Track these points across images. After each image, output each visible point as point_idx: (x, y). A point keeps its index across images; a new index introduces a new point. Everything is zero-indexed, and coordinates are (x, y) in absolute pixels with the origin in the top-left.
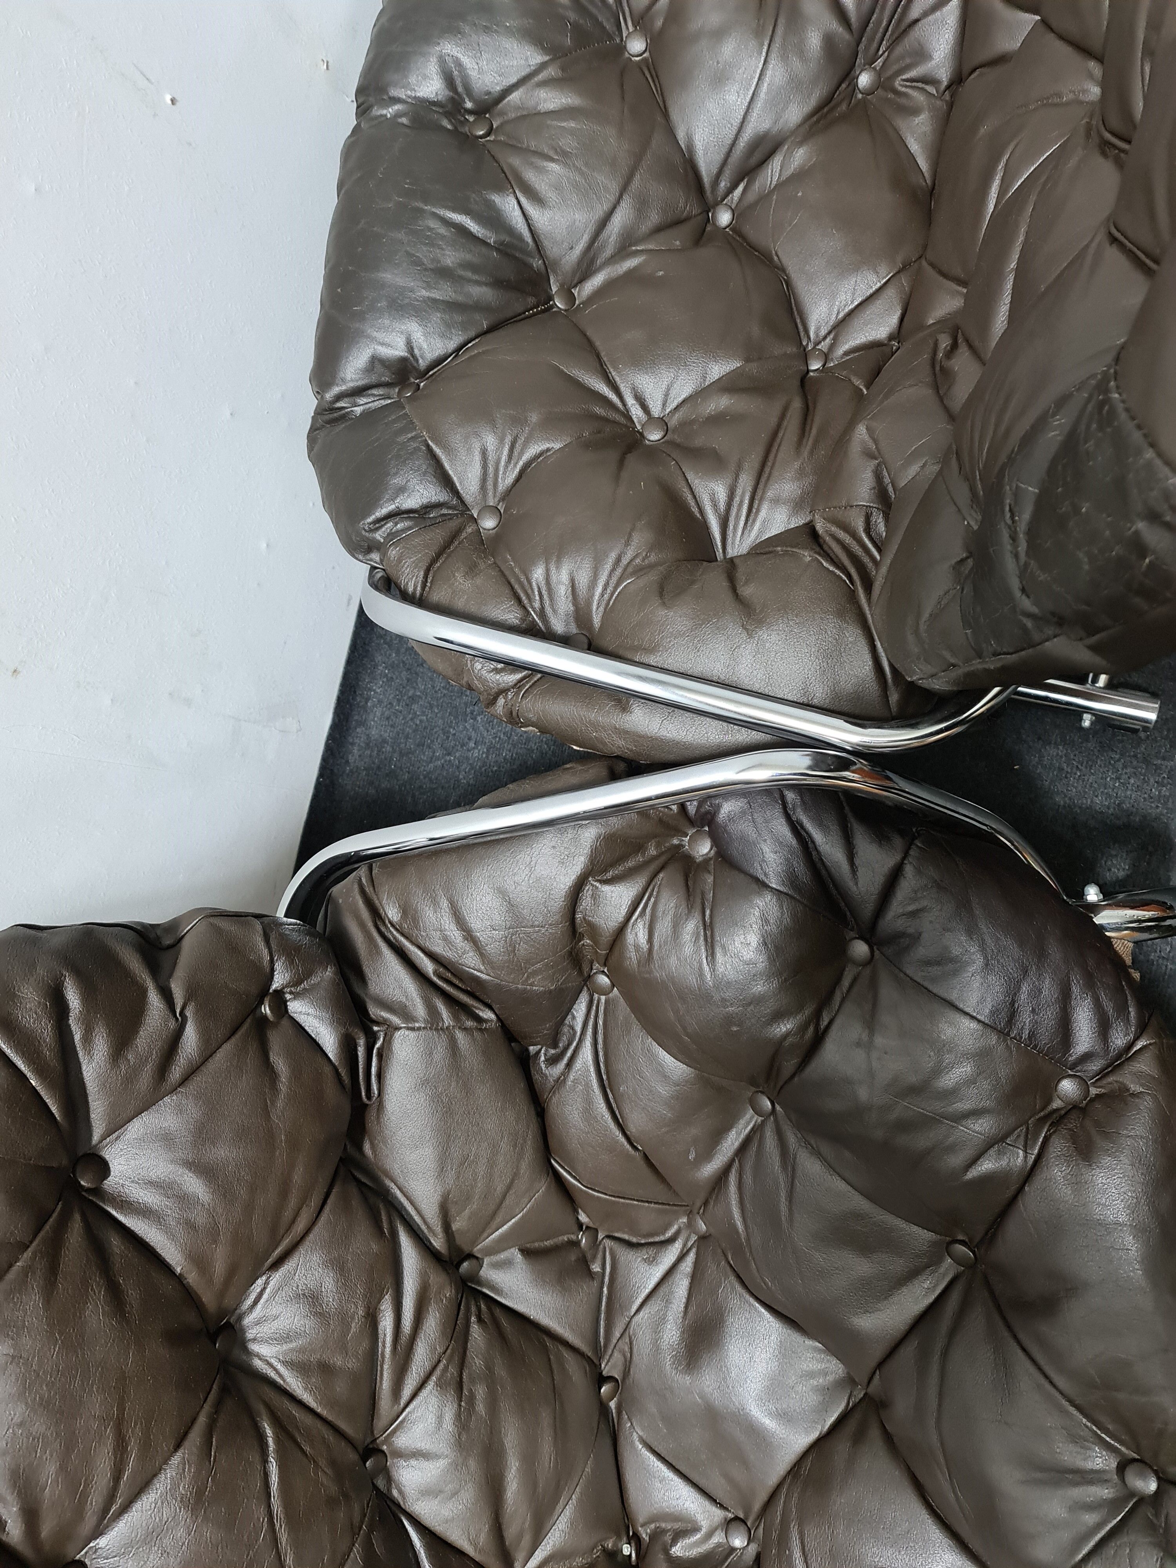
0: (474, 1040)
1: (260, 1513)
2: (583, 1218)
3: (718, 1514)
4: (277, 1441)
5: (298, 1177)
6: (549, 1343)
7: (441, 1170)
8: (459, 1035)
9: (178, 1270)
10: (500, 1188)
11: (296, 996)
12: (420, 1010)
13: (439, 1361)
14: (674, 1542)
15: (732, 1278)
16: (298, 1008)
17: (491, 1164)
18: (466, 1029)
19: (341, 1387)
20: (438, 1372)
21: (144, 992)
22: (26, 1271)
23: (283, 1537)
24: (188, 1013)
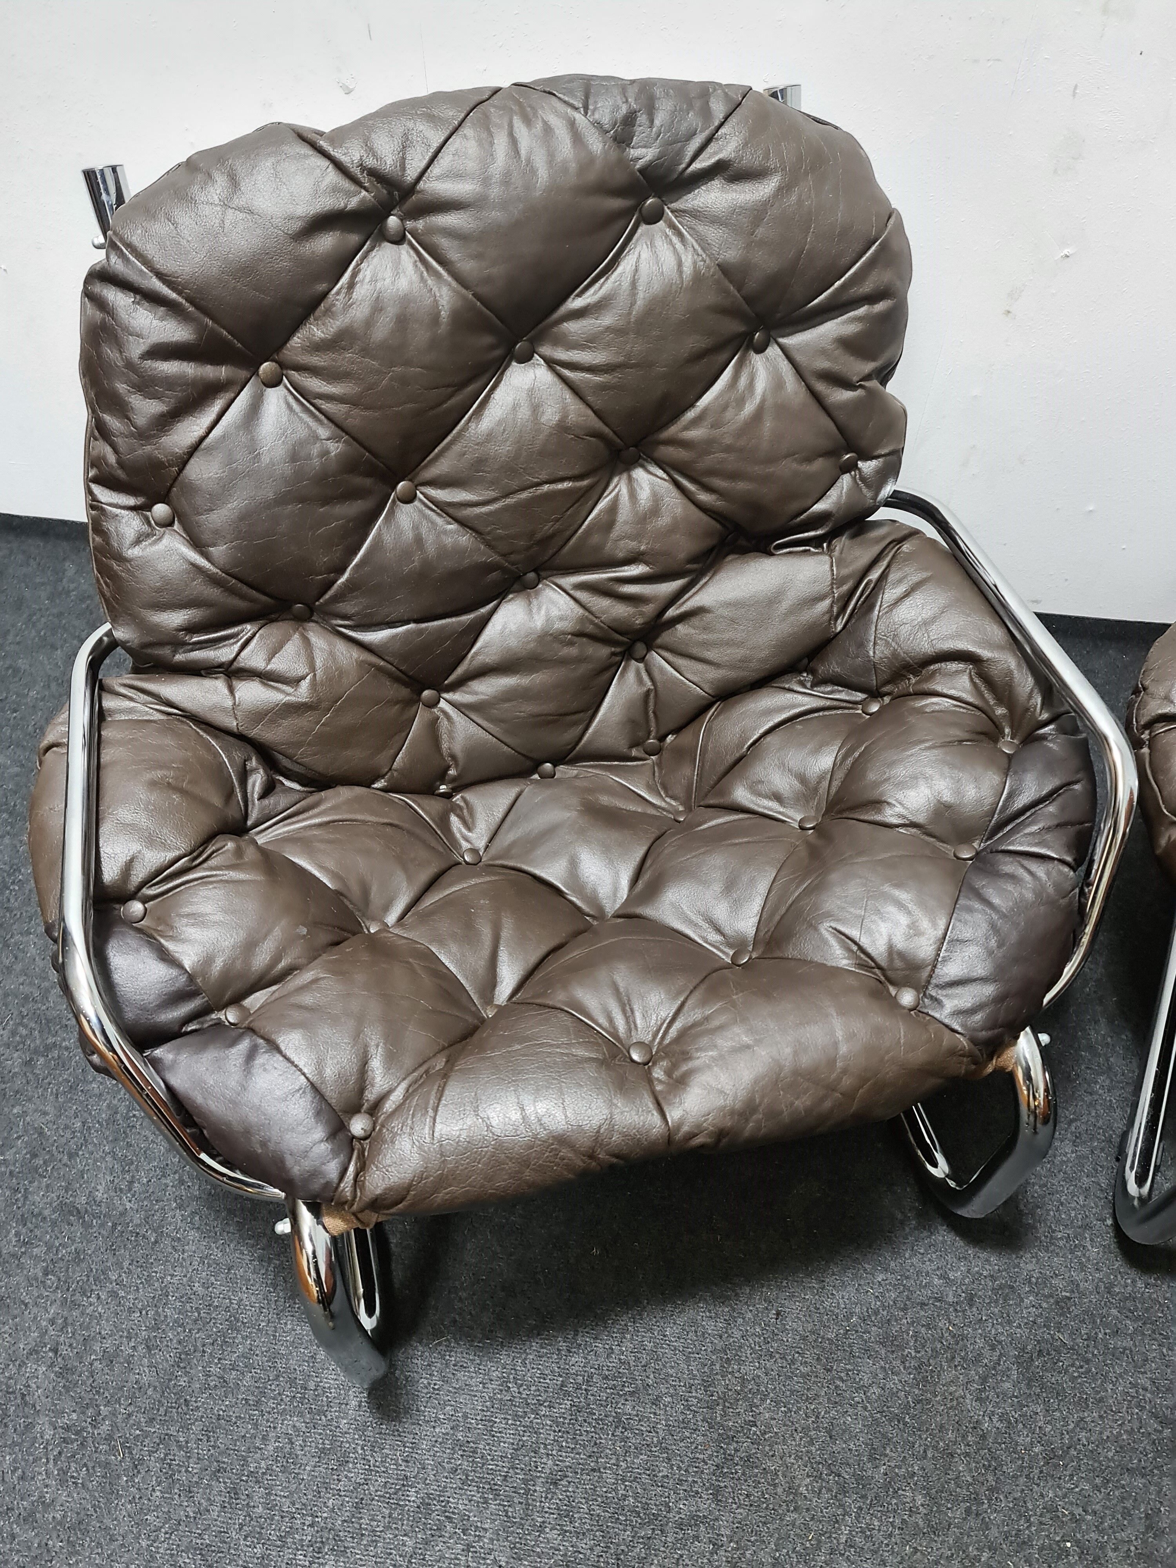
0: (824, 614)
1: (544, 476)
2: (670, 738)
4: (580, 489)
5: (742, 486)
6: (590, 712)
7: (728, 604)
8: (827, 602)
9: (698, 404)
10: (709, 655)
11: (854, 478)
12: (845, 572)
13: (596, 617)
16: (846, 480)
17: (730, 643)
18: (832, 606)
19: (595, 539)
20: (591, 617)
21: (874, 359)
22: (727, 292)
23: (525, 495)
24: (859, 392)
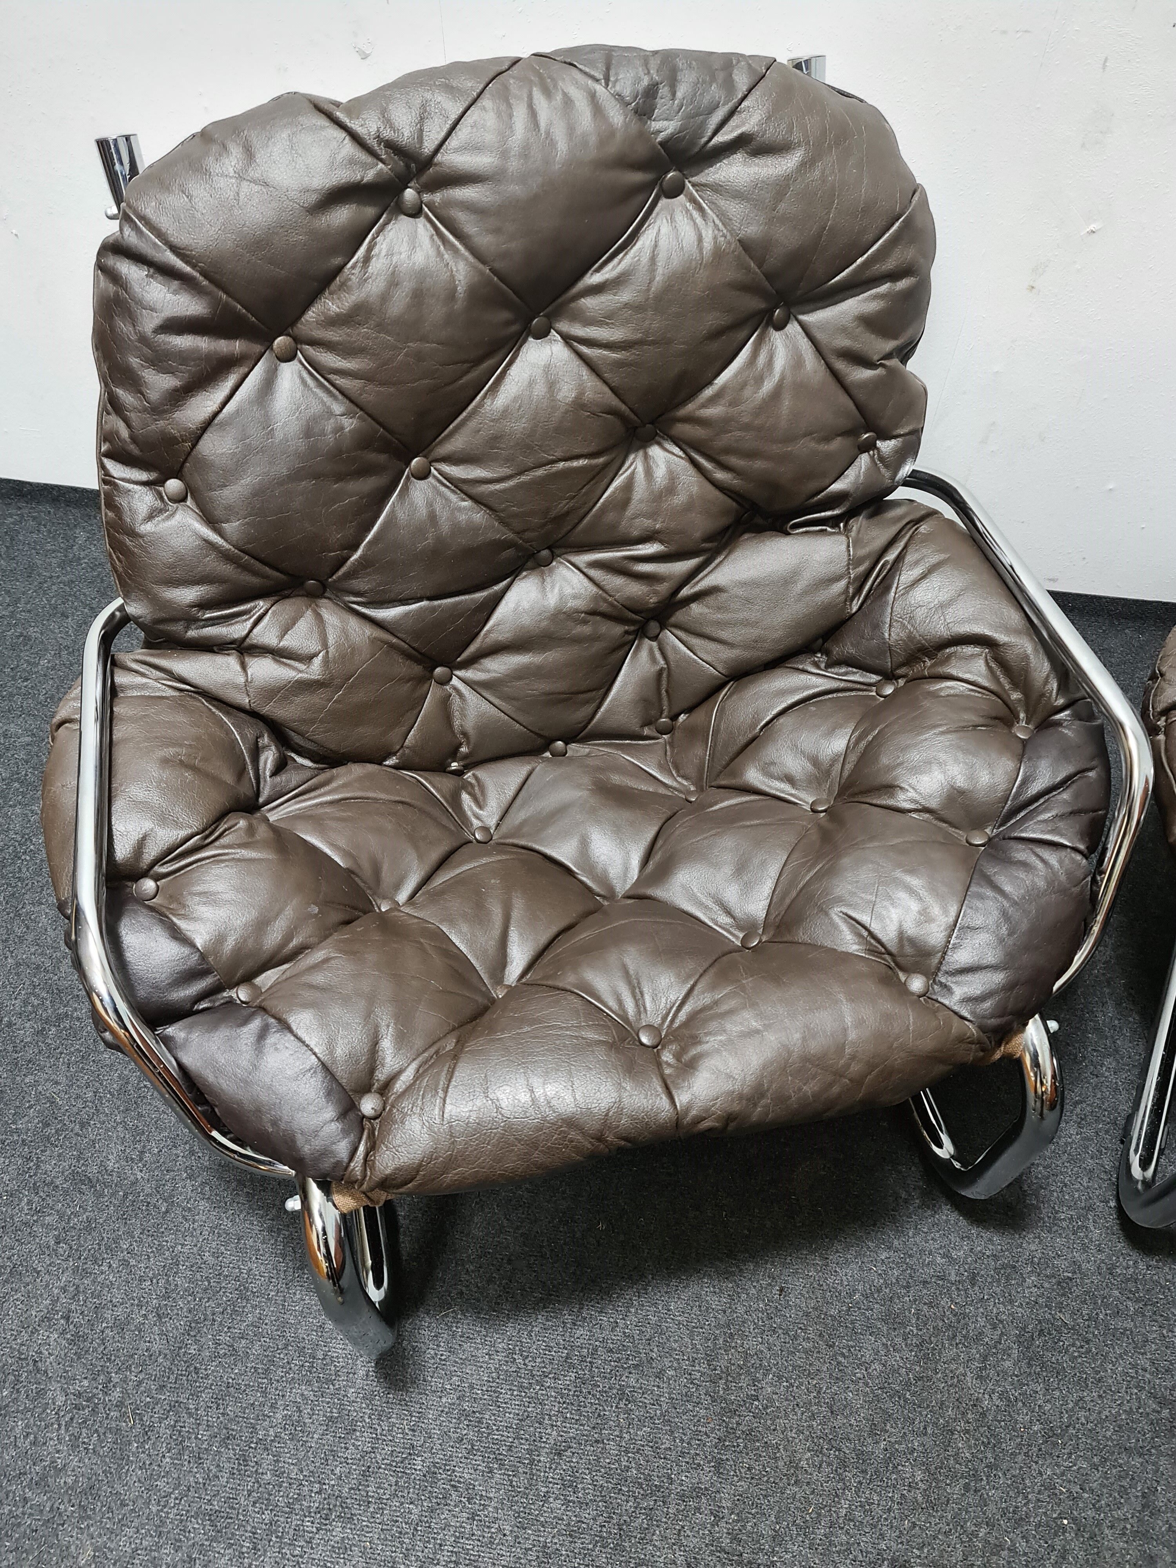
0: (839, 595)
1: (559, 454)
2: (682, 717)
3: (492, 822)
4: (596, 466)
5: (759, 465)
6: (603, 691)
7: (744, 584)
8: (843, 583)
9: (716, 382)
10: (724, 635)
11: (872, 458)
12: (862, 552)
13: (610, 596)
14: (469, 794)
15: (669, 813)
16: (864, 460)
17: (745, 623)
18: (848, 587)
19: (611, 517)
20: (605, 595)
21: (895, 337)
22: (748, 269)
23: (540, 472)
24: (879, 371)
